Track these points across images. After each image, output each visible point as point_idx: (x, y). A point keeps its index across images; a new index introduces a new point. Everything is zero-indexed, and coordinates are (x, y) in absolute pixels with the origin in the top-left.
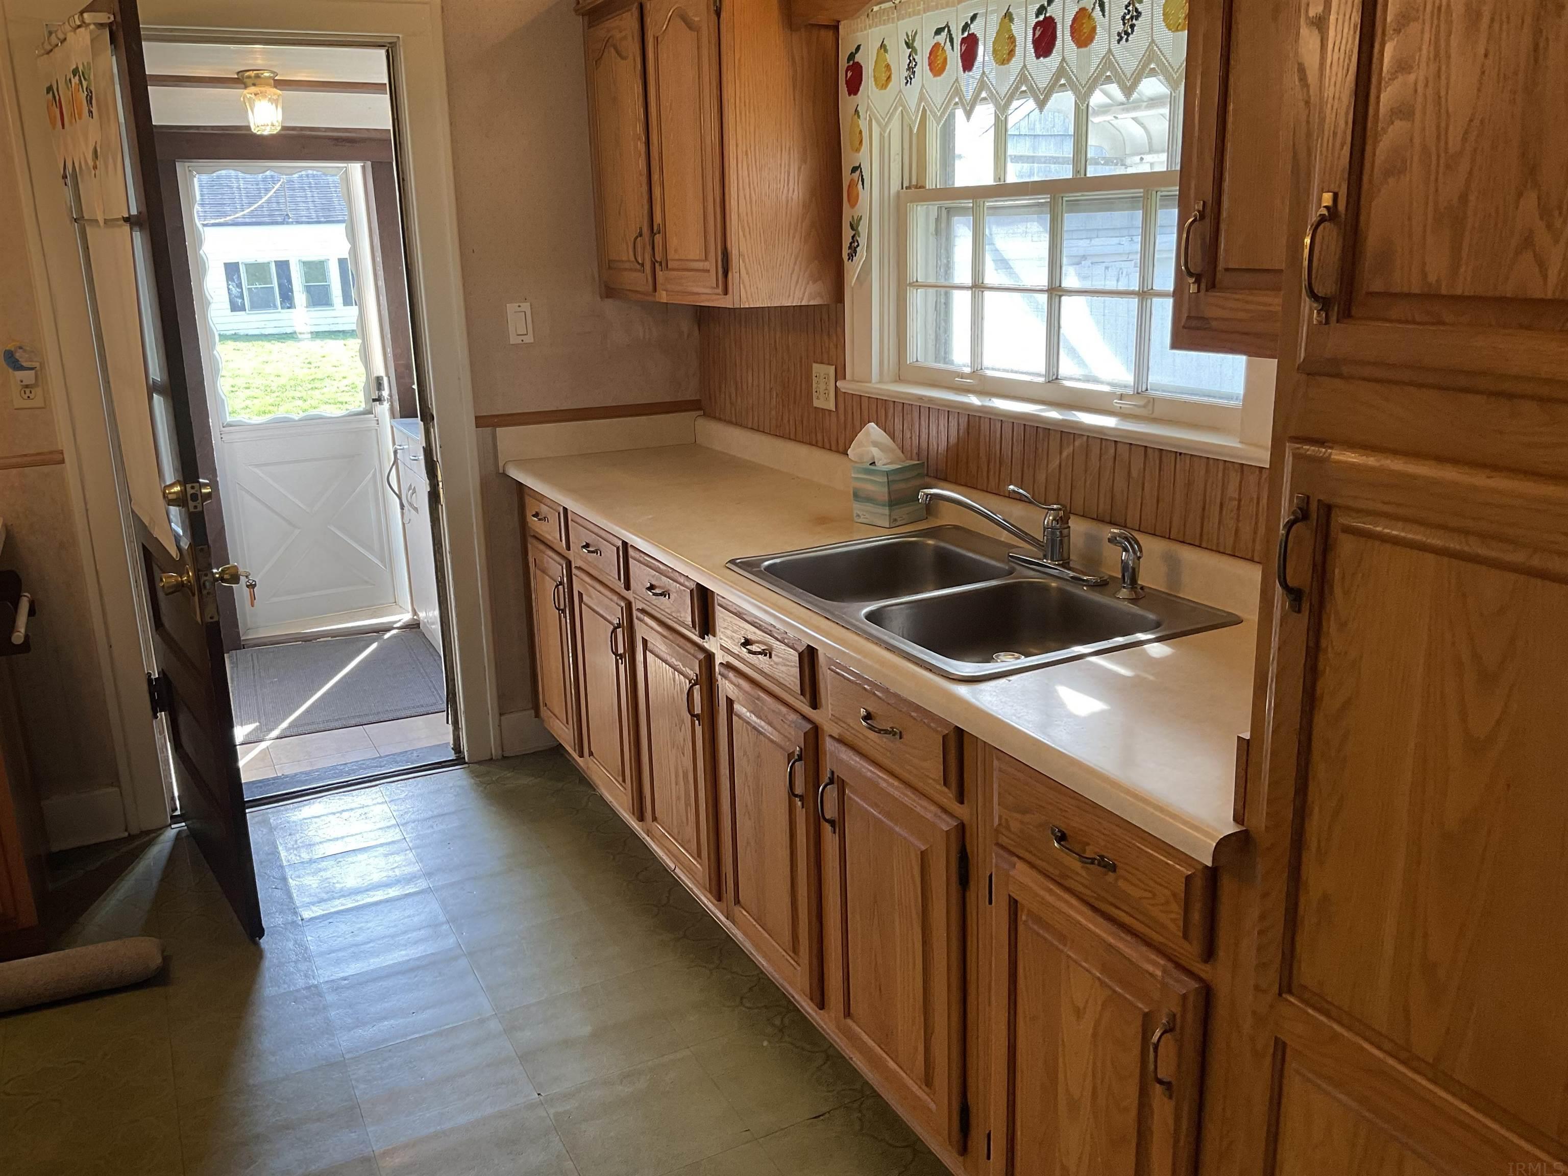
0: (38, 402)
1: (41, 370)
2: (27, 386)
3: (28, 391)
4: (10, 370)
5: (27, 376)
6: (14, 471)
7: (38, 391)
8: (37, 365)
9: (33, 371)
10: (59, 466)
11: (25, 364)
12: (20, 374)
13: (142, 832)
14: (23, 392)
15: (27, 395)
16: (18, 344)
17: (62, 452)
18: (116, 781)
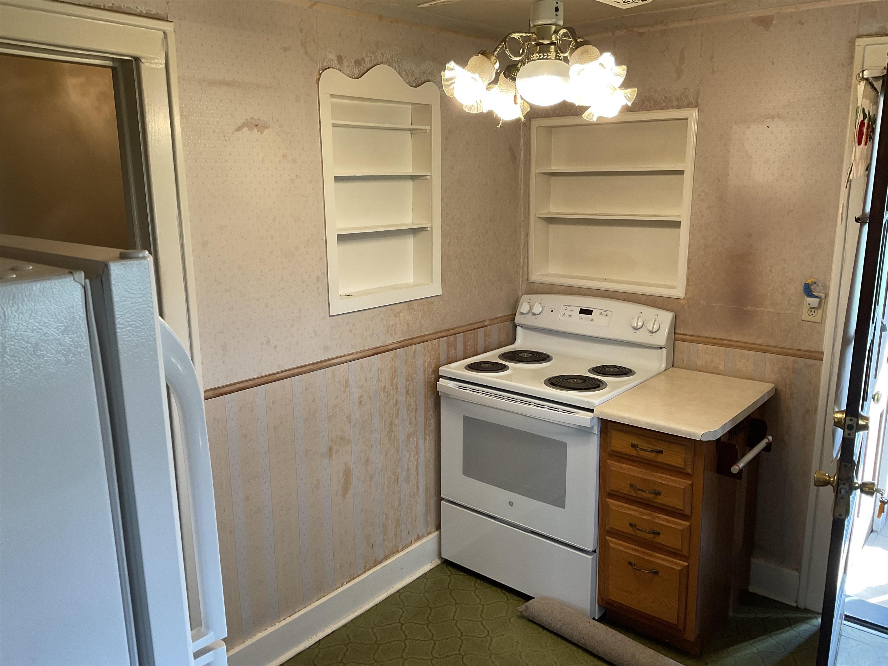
0: (818, 319)
1: (825, 298)
2: (813, 308)
3: (813, 310)
4: (806, 297)
5: (814, 302)
6: (792, 358)
7: (820, 312)
8: (823, 295)
9: (819, 299)
10: (819, 362)
11: (815, 294)
12: (810, 300)
13: (805, 609)
14: (809, 311)
15: (812, 313)
16: (814, 280)
17: (823, 353)
18: (798, 569)
